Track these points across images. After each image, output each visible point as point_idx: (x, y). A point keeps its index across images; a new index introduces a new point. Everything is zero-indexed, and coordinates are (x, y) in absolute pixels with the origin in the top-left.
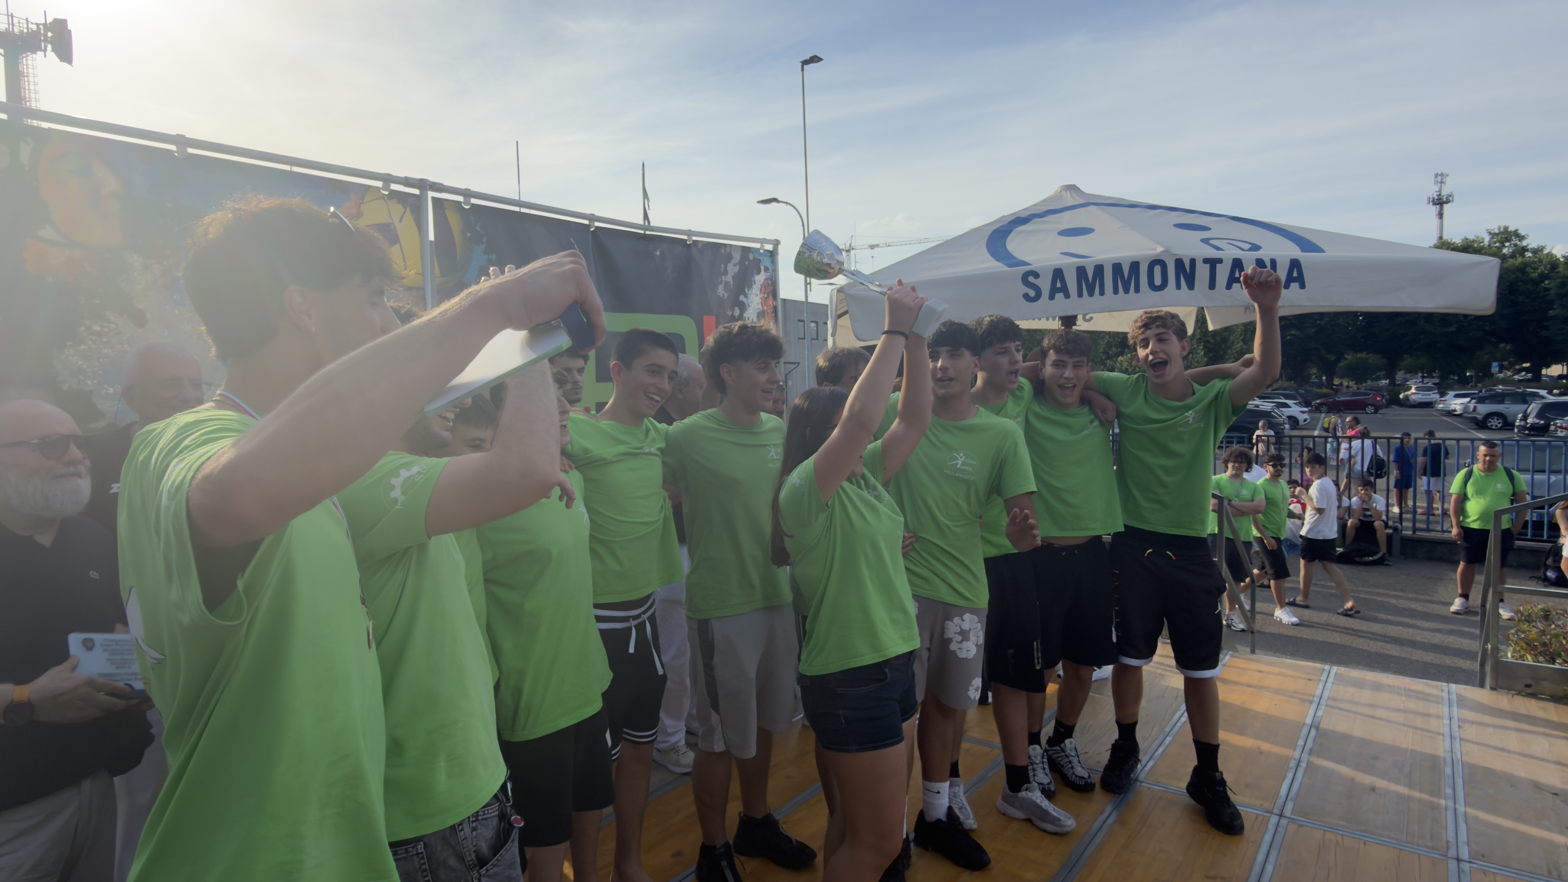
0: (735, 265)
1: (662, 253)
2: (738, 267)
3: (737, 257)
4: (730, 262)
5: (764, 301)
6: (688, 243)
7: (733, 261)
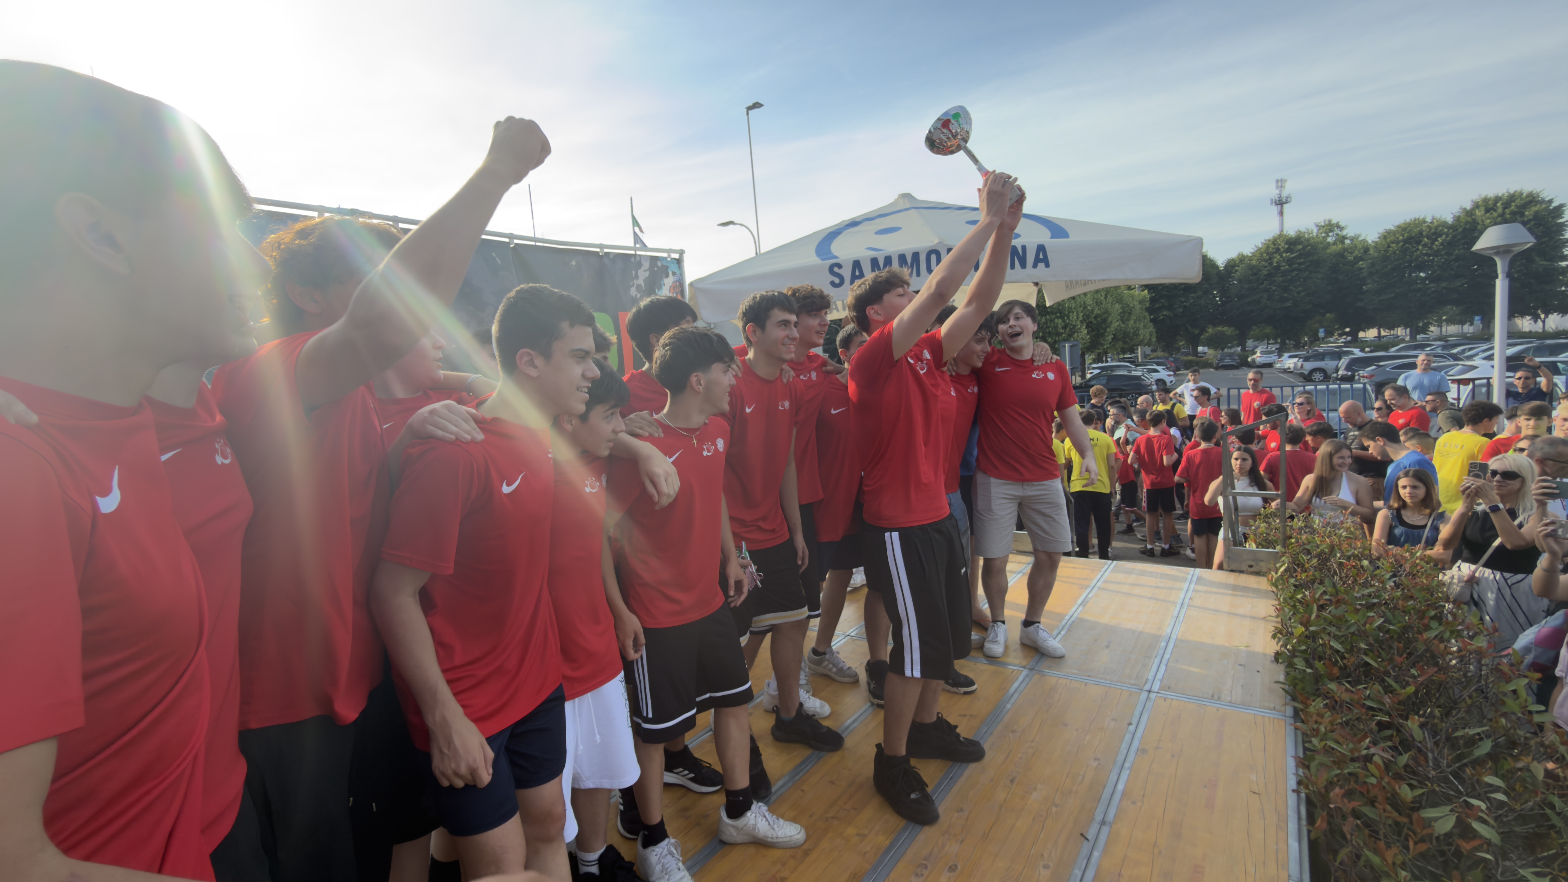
0: (645, 271)
1: (577, 263)
2: (648, 273)
4: (640, 269)
6: (600, 254)
7: (643, 268)
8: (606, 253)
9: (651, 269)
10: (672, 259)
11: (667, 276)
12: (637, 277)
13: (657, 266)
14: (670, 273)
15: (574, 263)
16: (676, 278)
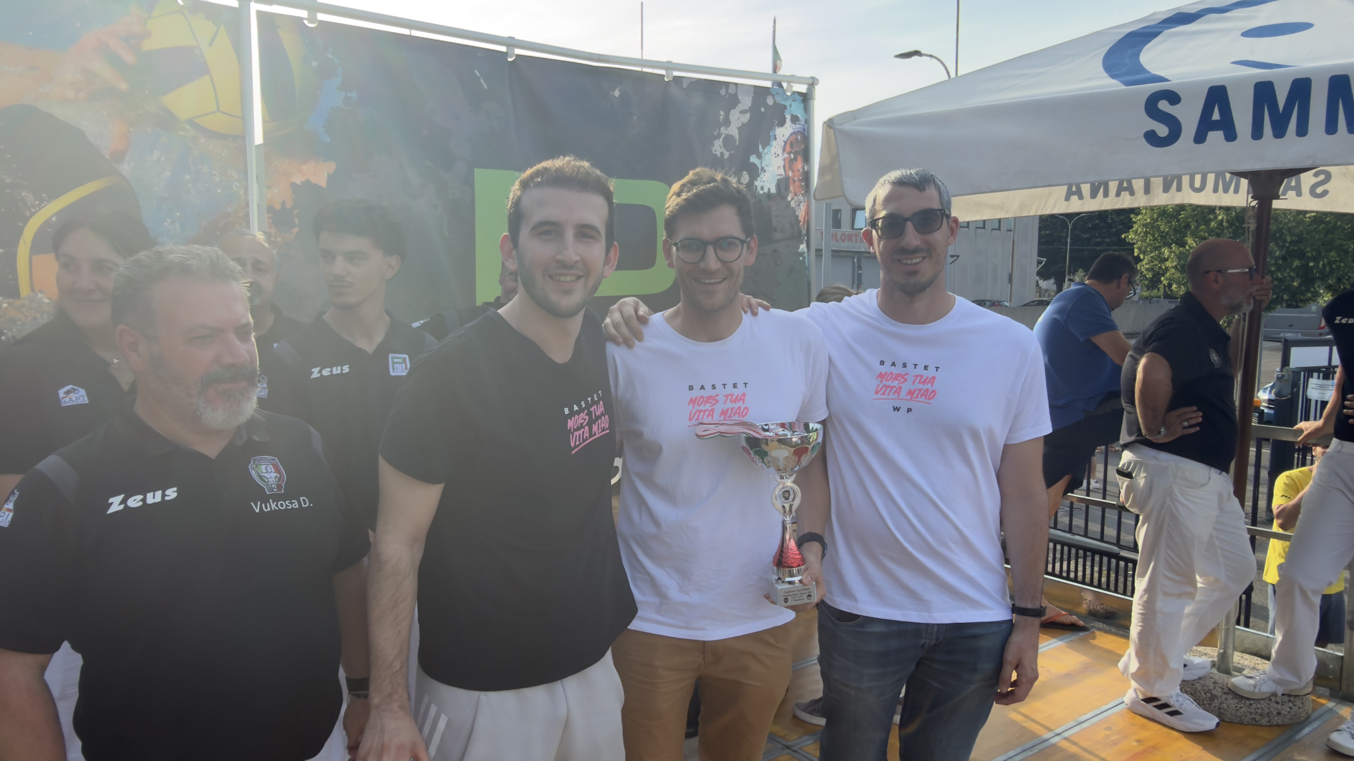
0: (743, 112)
1: (622, 93)
2: (748, 116)
3: (746, 102)
4: (734, 108)
5: (789, 164)
6: (666, 79)
7: (740, 107)
8: (675, 77)
9: (754, 109)
10: (794, 93)
11: (782, 123)
12: (727, 122)
13: (766, 105)
14: (788, 117)
15: (617, 93)
16: (798, 127)
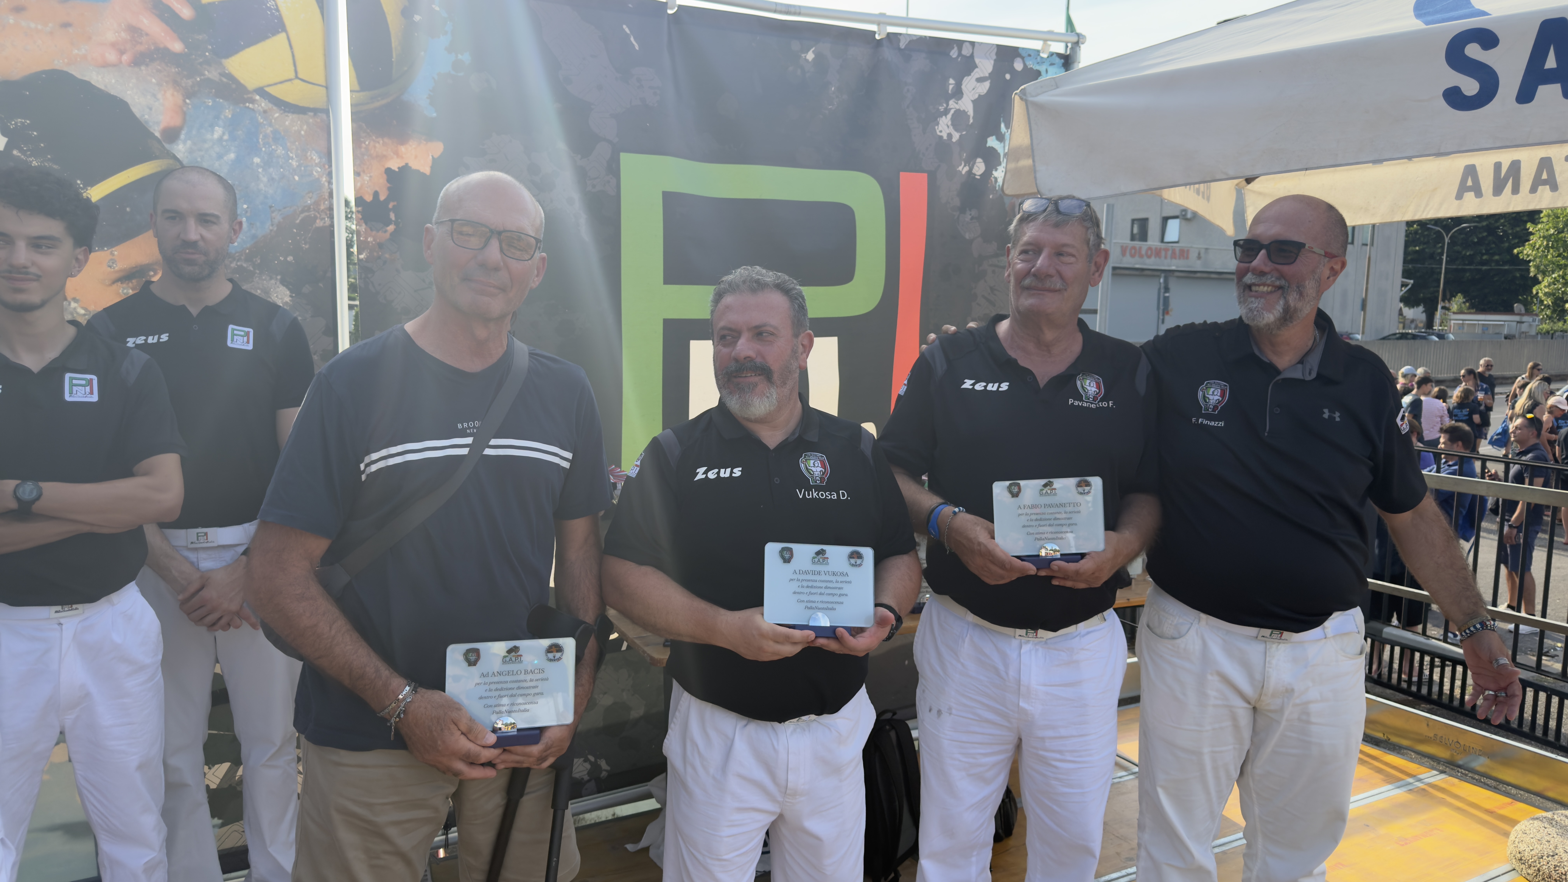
0: (980, 80)
1: (818, 55)
2: (987, 85)
3: (985, 66)
4: (969, 75)
6: (877, 37)
7: (977, 73)
8: (889, 35)
9: (996, 76)
10: (1052, 54)
12: (958, 94)
13: (1013, 71)
15: (810, 56)
